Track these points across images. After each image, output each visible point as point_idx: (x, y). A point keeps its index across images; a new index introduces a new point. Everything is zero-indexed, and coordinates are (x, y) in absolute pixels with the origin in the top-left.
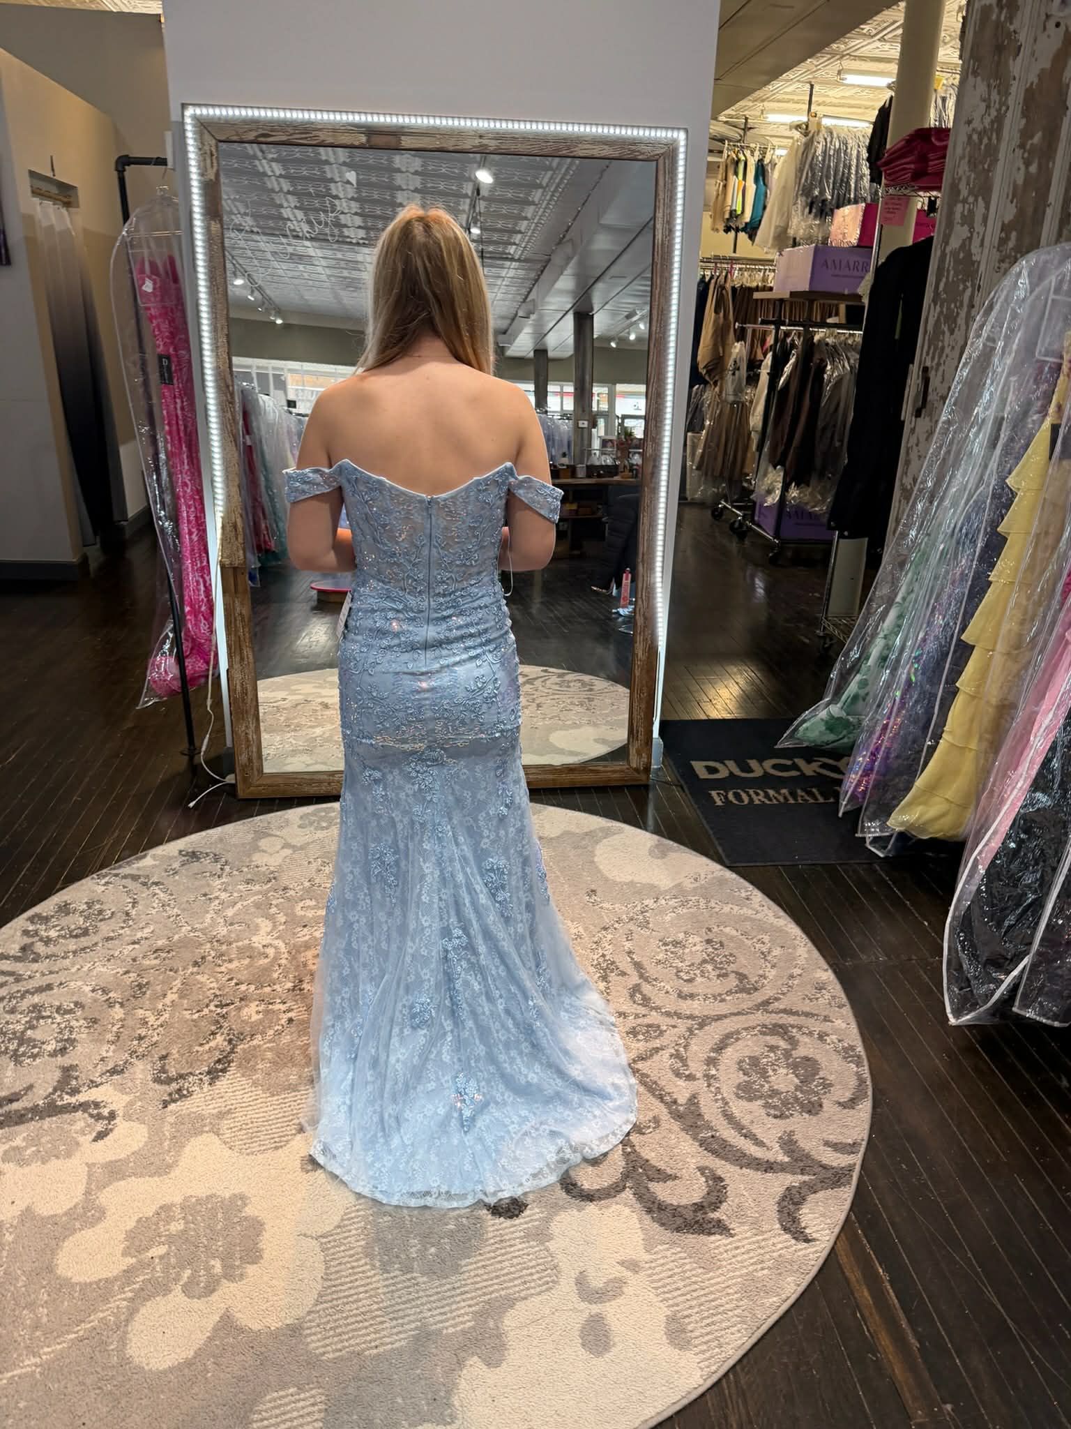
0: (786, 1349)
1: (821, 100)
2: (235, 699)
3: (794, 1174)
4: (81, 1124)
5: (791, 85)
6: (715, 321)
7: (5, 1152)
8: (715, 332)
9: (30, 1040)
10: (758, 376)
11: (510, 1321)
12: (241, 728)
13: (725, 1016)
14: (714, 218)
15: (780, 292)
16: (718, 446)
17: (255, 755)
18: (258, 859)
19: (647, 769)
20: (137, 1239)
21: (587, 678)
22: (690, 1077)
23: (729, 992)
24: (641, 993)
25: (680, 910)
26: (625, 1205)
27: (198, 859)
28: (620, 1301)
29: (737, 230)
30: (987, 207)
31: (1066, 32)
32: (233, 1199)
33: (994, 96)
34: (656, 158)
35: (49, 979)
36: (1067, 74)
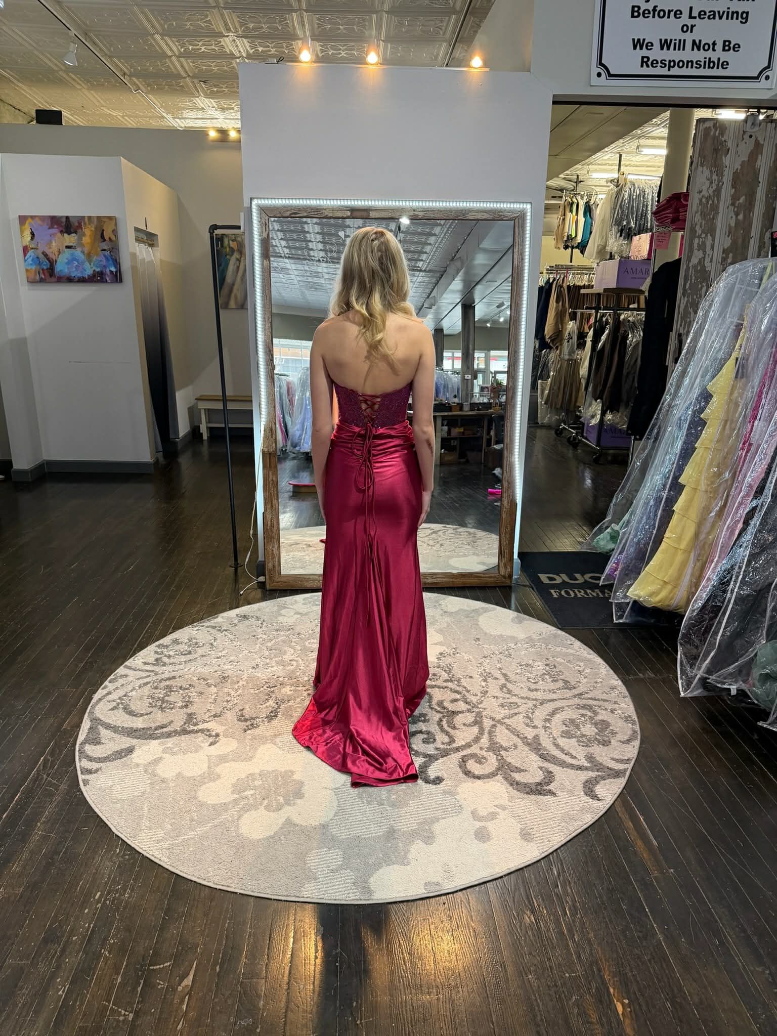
0: (585, 844)
1: (628, 163)
2: (267, 530)
3: (592, 771)
4: (201, 739)
5: (608, 156)
6: (557, 307)
7: (163, 749)
8: (557, 314)
9: (167, 701)
10: (585, 342)
11: (437, 828)
13: (556, 700)
14: (557, 240)
15: (598, 289)
16: (559, 388)
17: (277, 563)
18: (281, 619)
19: (511, 576)
20: (239, 787)
22: (535, 727)
23: (559, 689)
24: (505, 687)
25: (530, 649)
26: (498, 781)
27: (248, 619)
28: (495, 821)
29: (573, 248)
30: (713, 240)
31: (756, 140)
32: (286, 772)
33: (715, 177)
34: (513, 219)
35: (173, 674)
36: (758, 163)
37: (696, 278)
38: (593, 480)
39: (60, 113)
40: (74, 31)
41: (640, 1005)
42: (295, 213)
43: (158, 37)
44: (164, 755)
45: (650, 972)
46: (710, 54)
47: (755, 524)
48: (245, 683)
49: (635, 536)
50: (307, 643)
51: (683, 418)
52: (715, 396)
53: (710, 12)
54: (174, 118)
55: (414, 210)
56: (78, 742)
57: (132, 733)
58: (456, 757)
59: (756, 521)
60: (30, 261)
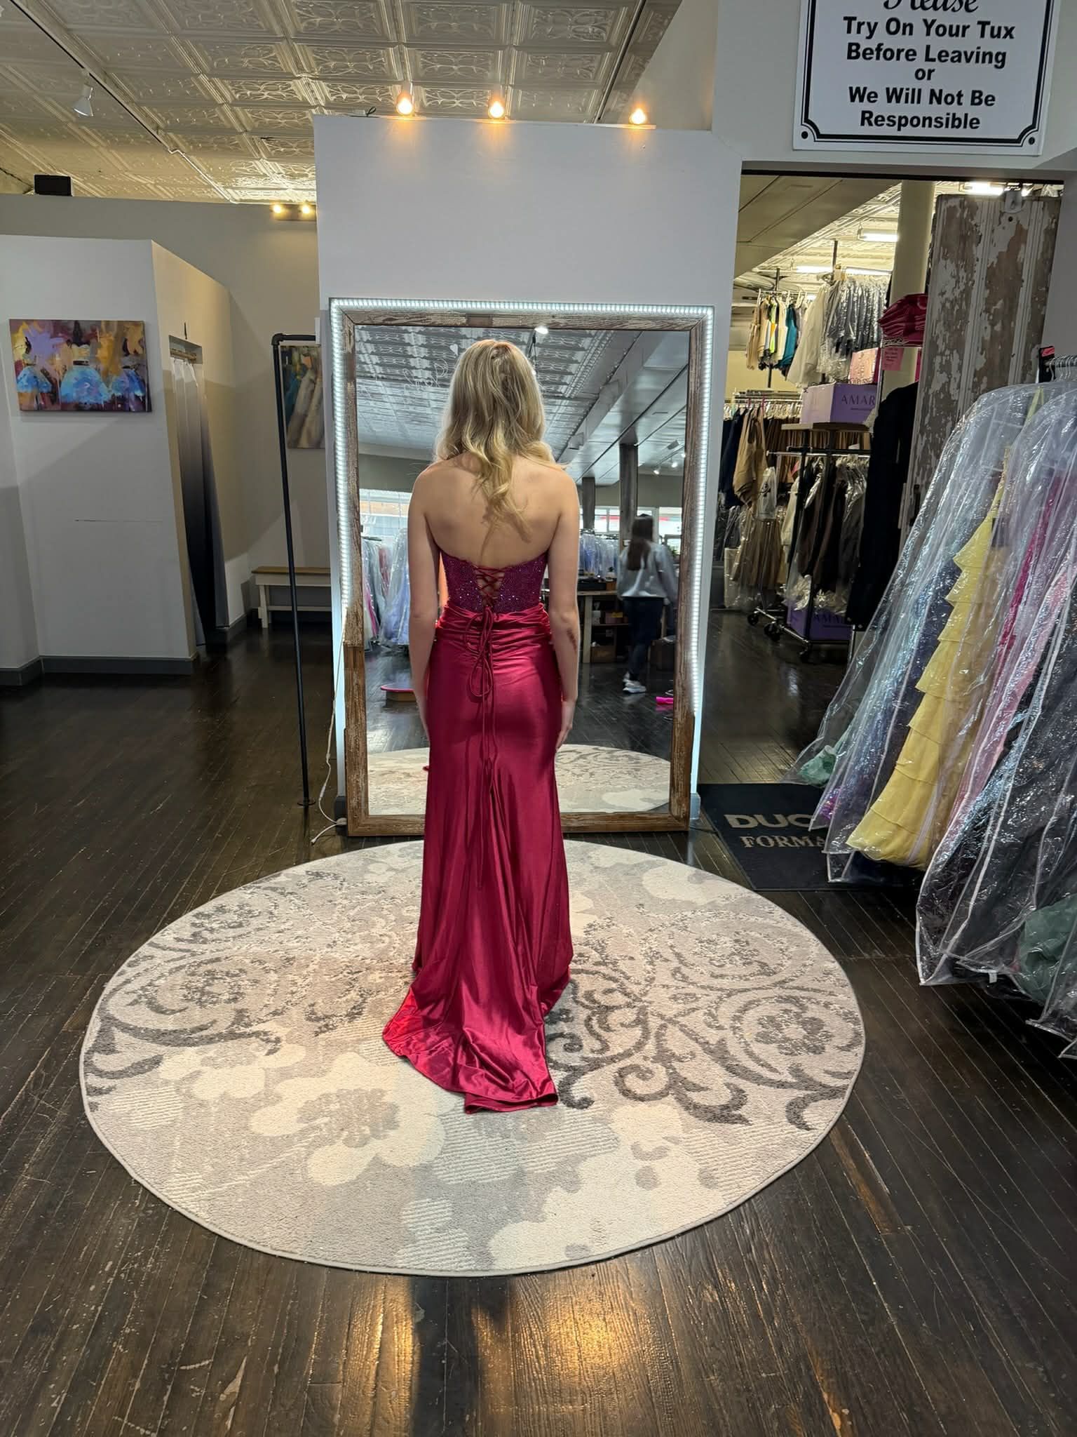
1: (845, 253)
2: (350, 754)
3: (799, 1089)
4: (255, 1045)
5: (819, 242)
6: (748, 450)
7: (203, 1060)
8: (749, 458)
9: (209, 993)
10: (788, 496)
11: (584, 1169)
12: (353, 778)
13: (749, 990)
14: (750, 356)
15: (805, 424)
16: (753, 559)
17: (363, 799)
18: (368, 877)
19: (687, 818)
20: (308, 1114)
21: (634, 754)
22: (720, 1028)
23: (753, 974)
24: (680, 973)
25: (713, 920)
26: (669, 1104)
27: (322, 877)
28: (664, 1160)
29: (771, 367)
30: (961, 359)
31: (1018, 225)
32: (374, 1091)
33: (962, 274)
34: (689, 329)
35: (216, 955)
36: (1021, 255)
37: (939, 410)
38: (799, 685)
39: (68, 179)
40: (89, 69)
41: (865, 1418)
42: (391, 319)
43: (203, 78)
44: (204, 1068)
45: (879, 1371)
46: (954, 108)
47: (1020, 747)
48: (316, 967)
49: (858, 762)
50: (404, 912)
51: (921, 601)
52: (964, 571)
53: (954, 52)
54: (225, 188)
55: (553, 317)
56: (84, 1051)
57: (159, 1036)
58: (610, 1070)
59: (1022, 742)
60: (24, 381)
